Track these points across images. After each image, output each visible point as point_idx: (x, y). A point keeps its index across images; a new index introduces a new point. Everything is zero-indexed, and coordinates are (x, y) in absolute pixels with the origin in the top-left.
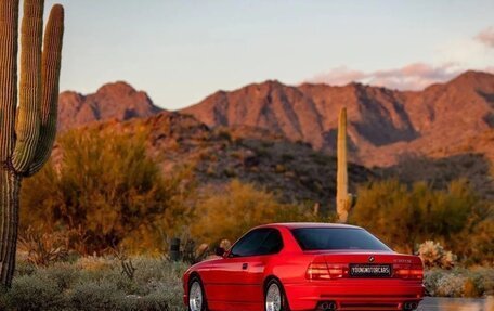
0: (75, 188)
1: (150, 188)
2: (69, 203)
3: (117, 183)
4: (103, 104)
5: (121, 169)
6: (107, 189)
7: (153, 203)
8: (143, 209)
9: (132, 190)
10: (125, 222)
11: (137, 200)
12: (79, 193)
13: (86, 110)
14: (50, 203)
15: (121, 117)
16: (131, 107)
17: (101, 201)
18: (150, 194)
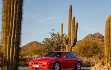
0: (86, 48)
1: (97, 48)
2: (85, 51)
3: (92, 48)
4: (95, 36)
5: (92, 46)
6: (90, 48)
7: (97, 51)
8: (96, 51)
9: (94, 49)
10: (93, 53)
11: (95, 50)
12: (86, 49)
13: (93, 37)
14: (82, 51)
15: (98, 38)
16: (99, 36)
17: (89, 50)
18: (97, 49)
